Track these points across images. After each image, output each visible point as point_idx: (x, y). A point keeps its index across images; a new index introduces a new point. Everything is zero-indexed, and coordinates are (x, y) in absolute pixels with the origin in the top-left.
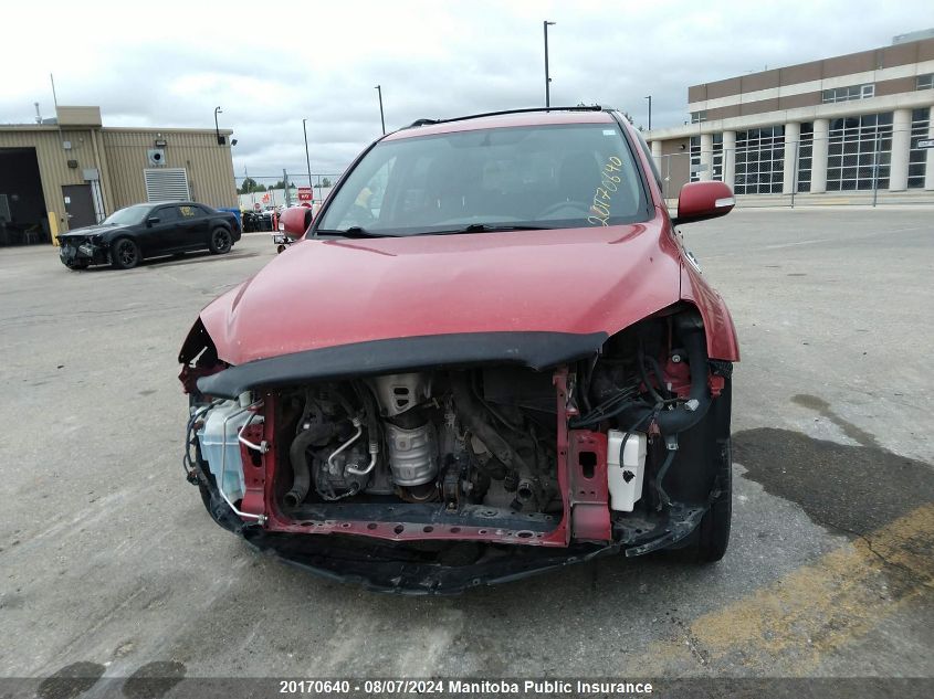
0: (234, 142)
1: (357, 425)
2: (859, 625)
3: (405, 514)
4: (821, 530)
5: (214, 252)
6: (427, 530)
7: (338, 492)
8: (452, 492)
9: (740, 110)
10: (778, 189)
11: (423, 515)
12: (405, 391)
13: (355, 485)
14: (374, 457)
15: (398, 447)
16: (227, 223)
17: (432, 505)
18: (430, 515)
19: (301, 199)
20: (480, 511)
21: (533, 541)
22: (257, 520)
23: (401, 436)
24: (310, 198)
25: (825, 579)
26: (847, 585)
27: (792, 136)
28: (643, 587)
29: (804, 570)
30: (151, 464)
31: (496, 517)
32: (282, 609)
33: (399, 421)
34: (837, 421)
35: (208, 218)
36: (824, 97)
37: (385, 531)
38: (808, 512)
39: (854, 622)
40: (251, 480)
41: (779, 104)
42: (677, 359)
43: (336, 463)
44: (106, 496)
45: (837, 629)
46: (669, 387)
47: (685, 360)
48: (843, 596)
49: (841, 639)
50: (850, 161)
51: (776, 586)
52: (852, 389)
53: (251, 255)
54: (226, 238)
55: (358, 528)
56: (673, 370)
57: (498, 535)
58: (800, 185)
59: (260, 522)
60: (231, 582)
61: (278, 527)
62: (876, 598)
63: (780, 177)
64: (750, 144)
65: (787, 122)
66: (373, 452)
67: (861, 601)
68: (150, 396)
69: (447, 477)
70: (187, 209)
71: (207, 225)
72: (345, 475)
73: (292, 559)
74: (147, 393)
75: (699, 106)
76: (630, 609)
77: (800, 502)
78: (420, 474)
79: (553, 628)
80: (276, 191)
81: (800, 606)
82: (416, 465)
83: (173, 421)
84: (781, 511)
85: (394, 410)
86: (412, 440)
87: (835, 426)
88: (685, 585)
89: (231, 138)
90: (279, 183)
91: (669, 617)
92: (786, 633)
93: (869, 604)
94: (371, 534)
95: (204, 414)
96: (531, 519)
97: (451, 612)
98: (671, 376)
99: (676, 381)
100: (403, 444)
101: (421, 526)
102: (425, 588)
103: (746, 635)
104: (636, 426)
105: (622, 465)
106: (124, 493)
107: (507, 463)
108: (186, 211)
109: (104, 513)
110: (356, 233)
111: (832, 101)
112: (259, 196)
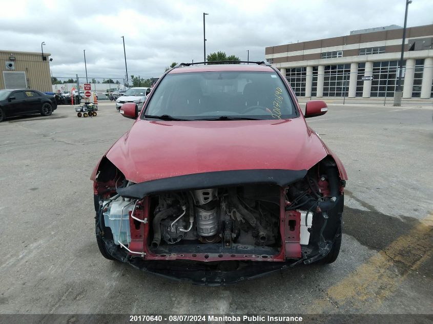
0: (51, 60)
1: (184, 208)
2: (392, 287)
3: (206, 249)
4: (366, 248)
5: (43, 115)
6: (220, 256)
7: (175, 240)
8: (228, 238)
9: (287, 59)
10: (303, 95)
11: (215, 249)
12: (208, 194)
13: (181, 236)
14: (192, 224)
15: (203, 219)
16: (50, 100)
17: (217, 244)
18: (219, 249)
19: (85, 89)
20: (240, 247)
21: (269, 260)
22: (141, 255)
23: (204, 214)
24: (90, 89)
25: (373, 268)
26: (382, 271)
27: (309, 72)
28: (303, 276)
29: (364, 265)
30: (50, 226)
31: (248, 249)
32: (145, 295)
33: (204, 207)
34: (358, 200)
35: (40, 98)
36: (322, 56)
37: (200, 257)
38: (359, 240)
39: (390, 286)
40: (134, 236)
41: (303, 58)
42: (323, 179)
43: (174, 226)
44: (33, 243)
45: (384, 289)
46: (320, 191)
47: (327, 180)
48: (382, 275)
49: (387, 293)
50: (333, 84)
51: (355, 273)
52: (359, 186)
53: (63, 117)
54: (49, 108)
55: (188, 257)
56: (322, 184)
57: (254, 257)
58: (312, 93)
59: (142, 256)
60: (114, 284)
61: (150, 258)
62: (394, 275)
63: (304, 90)
64: (292, 75)
65: (307, 66)
66: (192, 221)
67: (389, 277)
68: (36, 191)
69: (225, 232)
70: (30, 93)
71: (40, 101)
72: (178, 232)
73: (155, 272)
74: (34, 189)
75: (270, 56)
76: (301, 286)
77: (354, 236)
78: (212, 231)
79: (271, 296)
80: (68, 84)
81: (367, 280)
82: (211, 227)
83: (53, 204)
84: (347, 240)
85: (202, 202)
86: (210, 216)
87: (358, 203)
88: (320, 274)
89: (50, 58)
90: (69, 80)
91: (317, 288)
92: (365, 292)
93: (393, 278)
94: (194, 259)
95: (108, 204)
96: (263, 249)
97: (224, 292)
98: (320, 186)
99: (322, 188)
100: (205, 218)
101: (217, 255)
102: (218, 282)
103: (350, 294)
104: (311, 208)
105: (306, 225)
106: (41, 242)
107: (254, 225)
108: (29, 94)
109: (35, 252)
110: (166, 118)
111: (325, 58)
112: (59, 87)
